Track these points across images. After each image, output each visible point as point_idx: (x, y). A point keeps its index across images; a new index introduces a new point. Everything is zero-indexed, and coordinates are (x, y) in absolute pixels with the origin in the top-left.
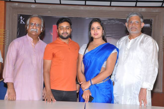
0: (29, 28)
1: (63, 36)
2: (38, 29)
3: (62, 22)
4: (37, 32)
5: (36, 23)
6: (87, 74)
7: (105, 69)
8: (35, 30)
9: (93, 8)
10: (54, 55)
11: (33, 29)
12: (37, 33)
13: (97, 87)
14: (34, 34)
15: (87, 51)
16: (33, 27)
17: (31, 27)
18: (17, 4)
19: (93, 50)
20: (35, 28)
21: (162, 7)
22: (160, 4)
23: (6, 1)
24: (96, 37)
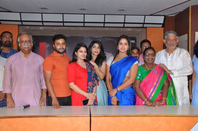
0: (21, 45)
1: (60, 51)
2: (29, 44)
3: (59, 39)
4: (29, 47)
5: (27, 40)
6: (113, 82)
7: (129, 78)
8: (27, 46)
9: (90, 28)
10: (54, 67)
11: (25, 45)
12: (29, 49)
14: (26, 50)
15: (113, 63)
16: (25, 44)
17: (23, 44)
18: (28, 27)
19: (118, 62)
20: (26, 44)
21: (143, 27)
22: (141, 25)
23: (19, 25)
24: (123, 51)
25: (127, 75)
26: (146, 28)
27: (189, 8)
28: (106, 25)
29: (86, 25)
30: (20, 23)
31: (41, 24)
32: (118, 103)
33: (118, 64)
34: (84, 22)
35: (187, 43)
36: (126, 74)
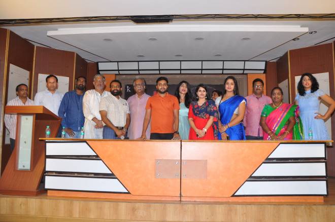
1: (161, 90)
2: (142, 87)
7: (237, 115)
13: (232, 129)
15: (222, 102)
18: (124, 76)
19: (226, 101)
21: (243, 74)
22: (241, 72)
23: (116, 75)
24: (229, 90)
25: (235, 112)
26: (247, 74)
27: (287, 52)
28: (204, 72)
29: (183, 72)
30: (117, 72)
31: (137, 72)
32: (228, 138)
33: (227, 103)
34: (181, 70)
35: (287, 88)
36: (233, 111)
